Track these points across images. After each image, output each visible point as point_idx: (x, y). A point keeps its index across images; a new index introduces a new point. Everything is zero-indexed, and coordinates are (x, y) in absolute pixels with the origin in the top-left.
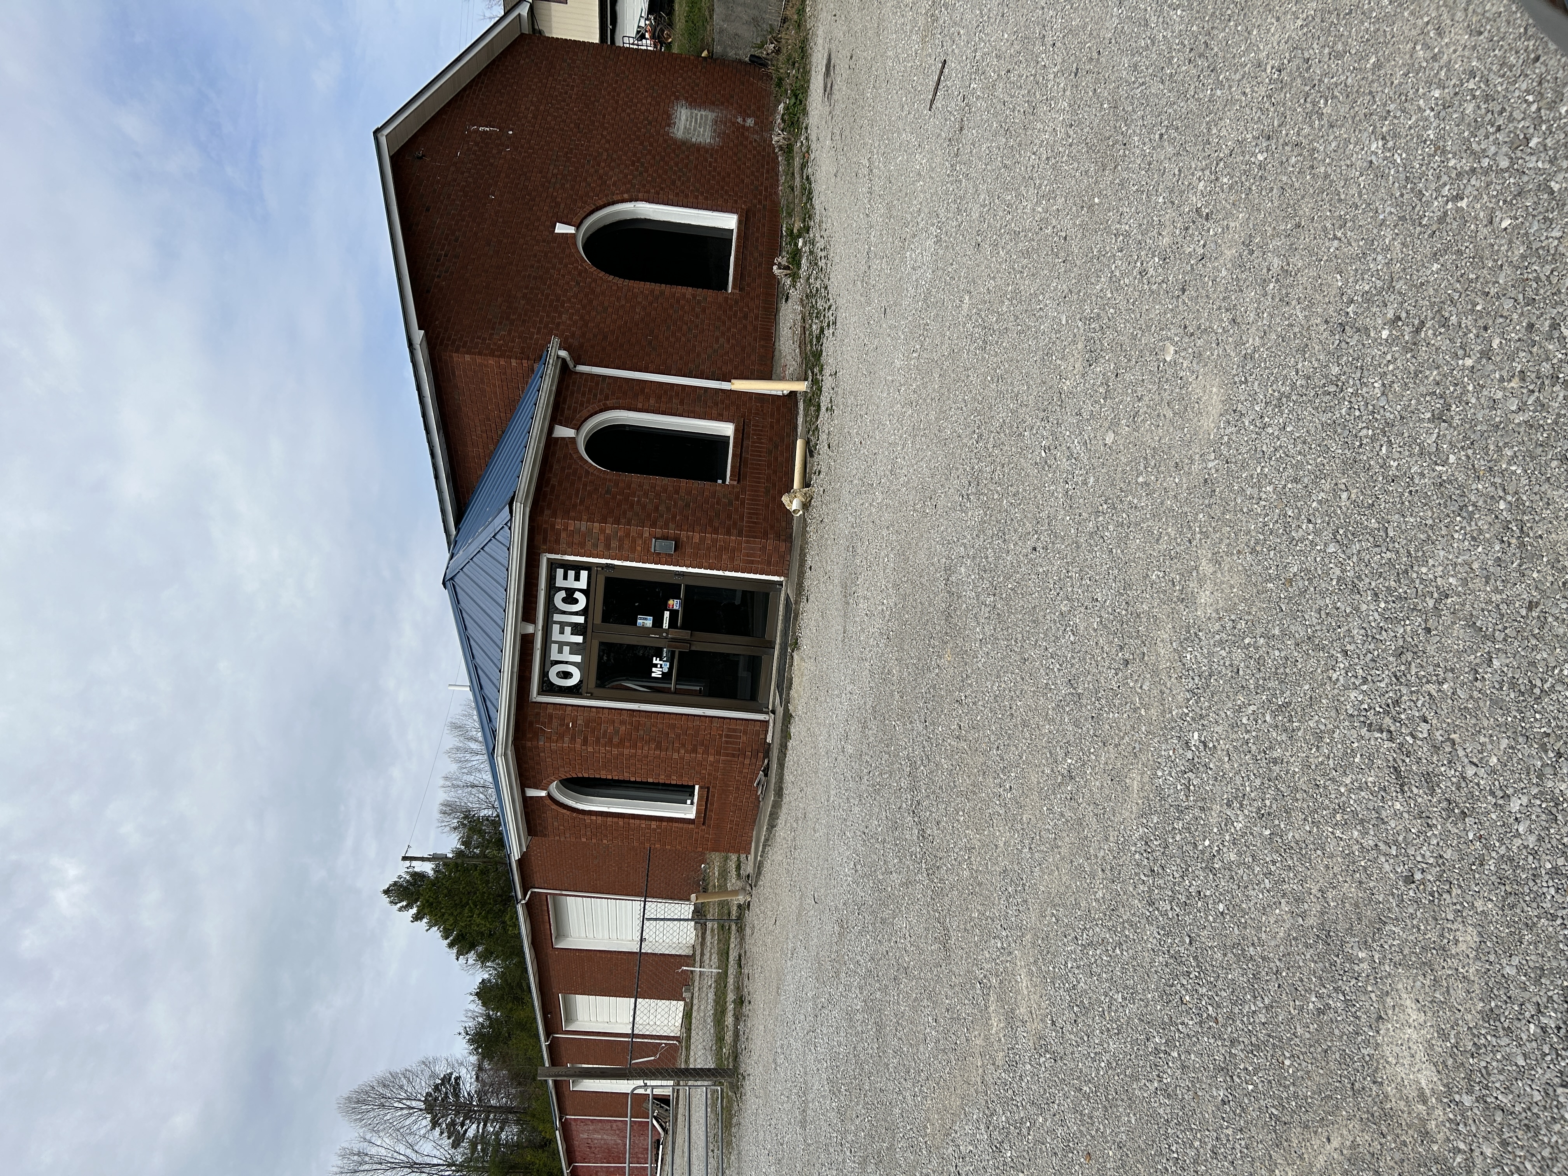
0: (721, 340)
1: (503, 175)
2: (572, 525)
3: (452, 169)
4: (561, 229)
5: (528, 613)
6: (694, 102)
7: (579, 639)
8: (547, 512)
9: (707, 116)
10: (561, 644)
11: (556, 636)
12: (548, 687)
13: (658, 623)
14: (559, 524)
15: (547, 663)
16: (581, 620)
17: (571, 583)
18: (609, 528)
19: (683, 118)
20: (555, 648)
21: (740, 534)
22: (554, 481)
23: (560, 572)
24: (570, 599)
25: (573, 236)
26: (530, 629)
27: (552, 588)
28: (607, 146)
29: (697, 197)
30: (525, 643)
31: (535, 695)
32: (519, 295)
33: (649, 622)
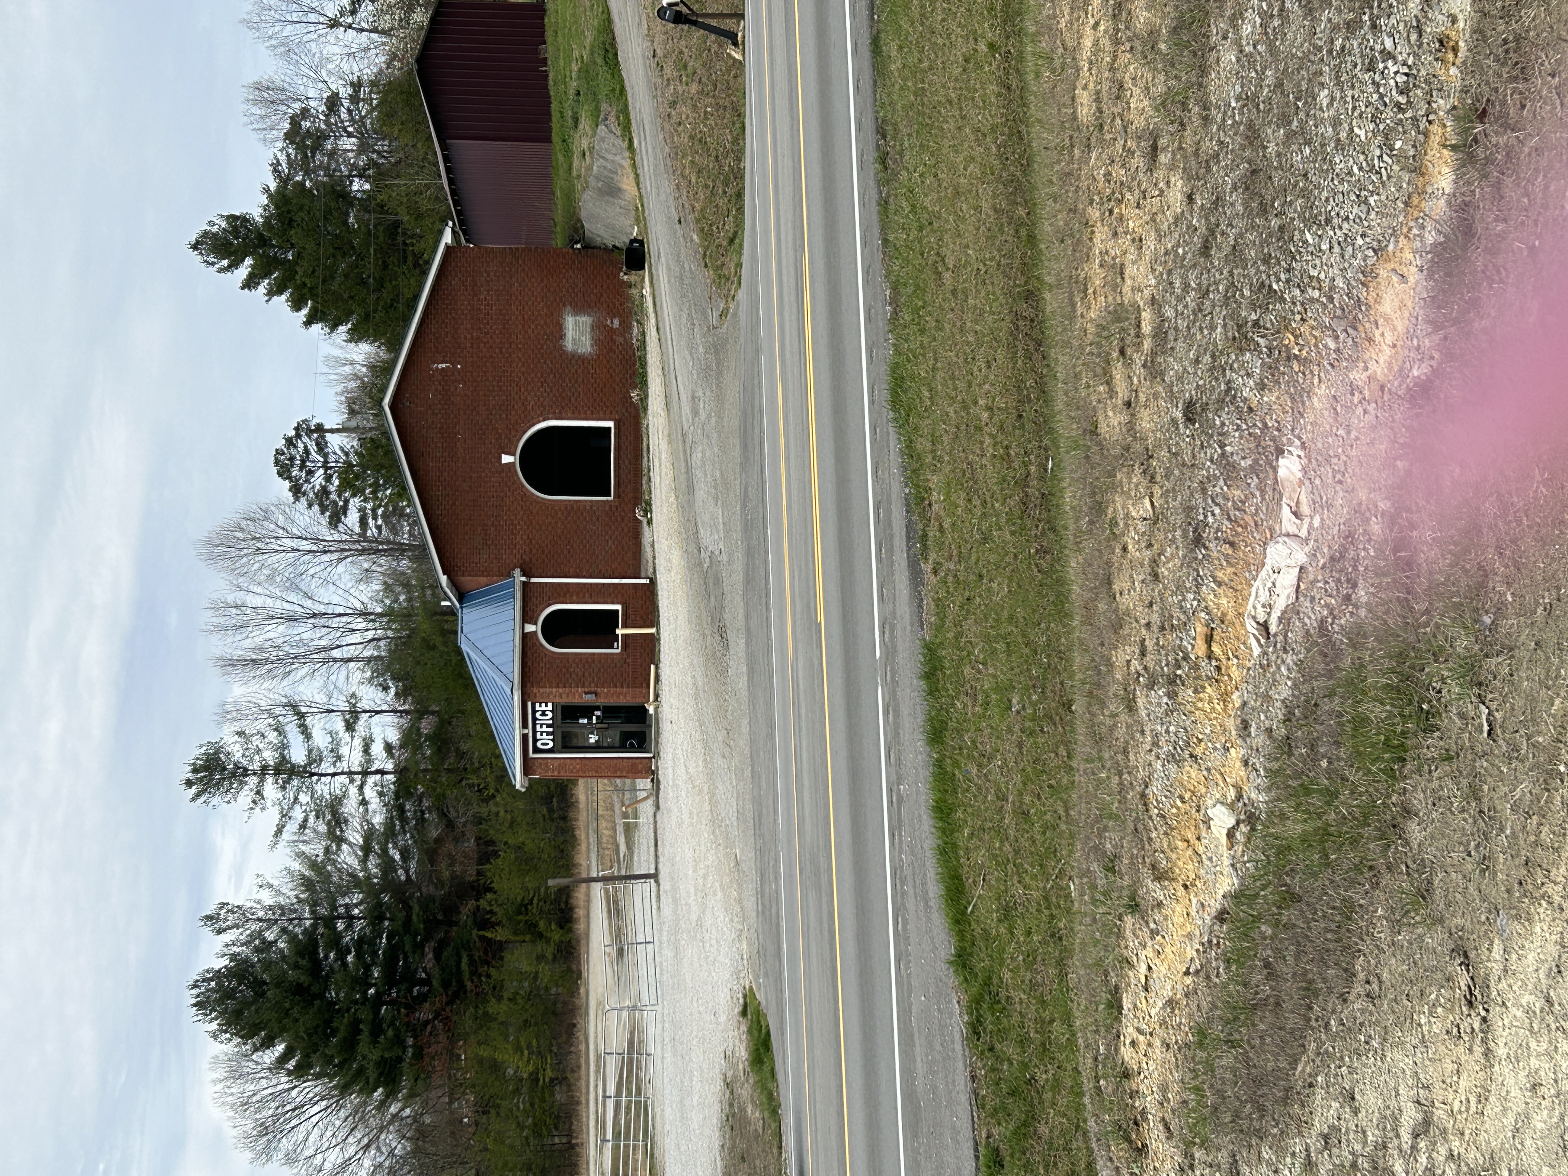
0: (610, 543)
1: (462, 413)
2: (542, 690)
3: (430, 412)
4: (506, 459)
5: (525, 725)
6: (578, 310)
7: (551, 730)
8: (529, 685)
9: (585, 320)
10: (542, 733)
11: (538, 728)
12: (536, 750)
13: (590, 719)
14: (535, 690)
15: (535, 740)
16: (551, 722)
17: (543, 708)
18: (561, 690)
19: (570, 327)
20: (538, 734)
21: (628, 687)
22: (529, 664)
23: (537, 705)
24: (544, 713)
25: (513, 464)
26: (526, 731)
27: (534, 711)
28: (523, 369)
29: (585, 413)
30: (525, 738)
31: (531, 754)
32: (490, 523)
33: (586, 721)
